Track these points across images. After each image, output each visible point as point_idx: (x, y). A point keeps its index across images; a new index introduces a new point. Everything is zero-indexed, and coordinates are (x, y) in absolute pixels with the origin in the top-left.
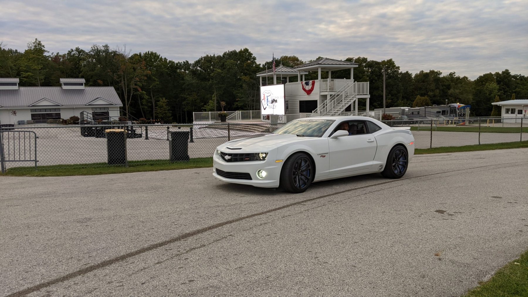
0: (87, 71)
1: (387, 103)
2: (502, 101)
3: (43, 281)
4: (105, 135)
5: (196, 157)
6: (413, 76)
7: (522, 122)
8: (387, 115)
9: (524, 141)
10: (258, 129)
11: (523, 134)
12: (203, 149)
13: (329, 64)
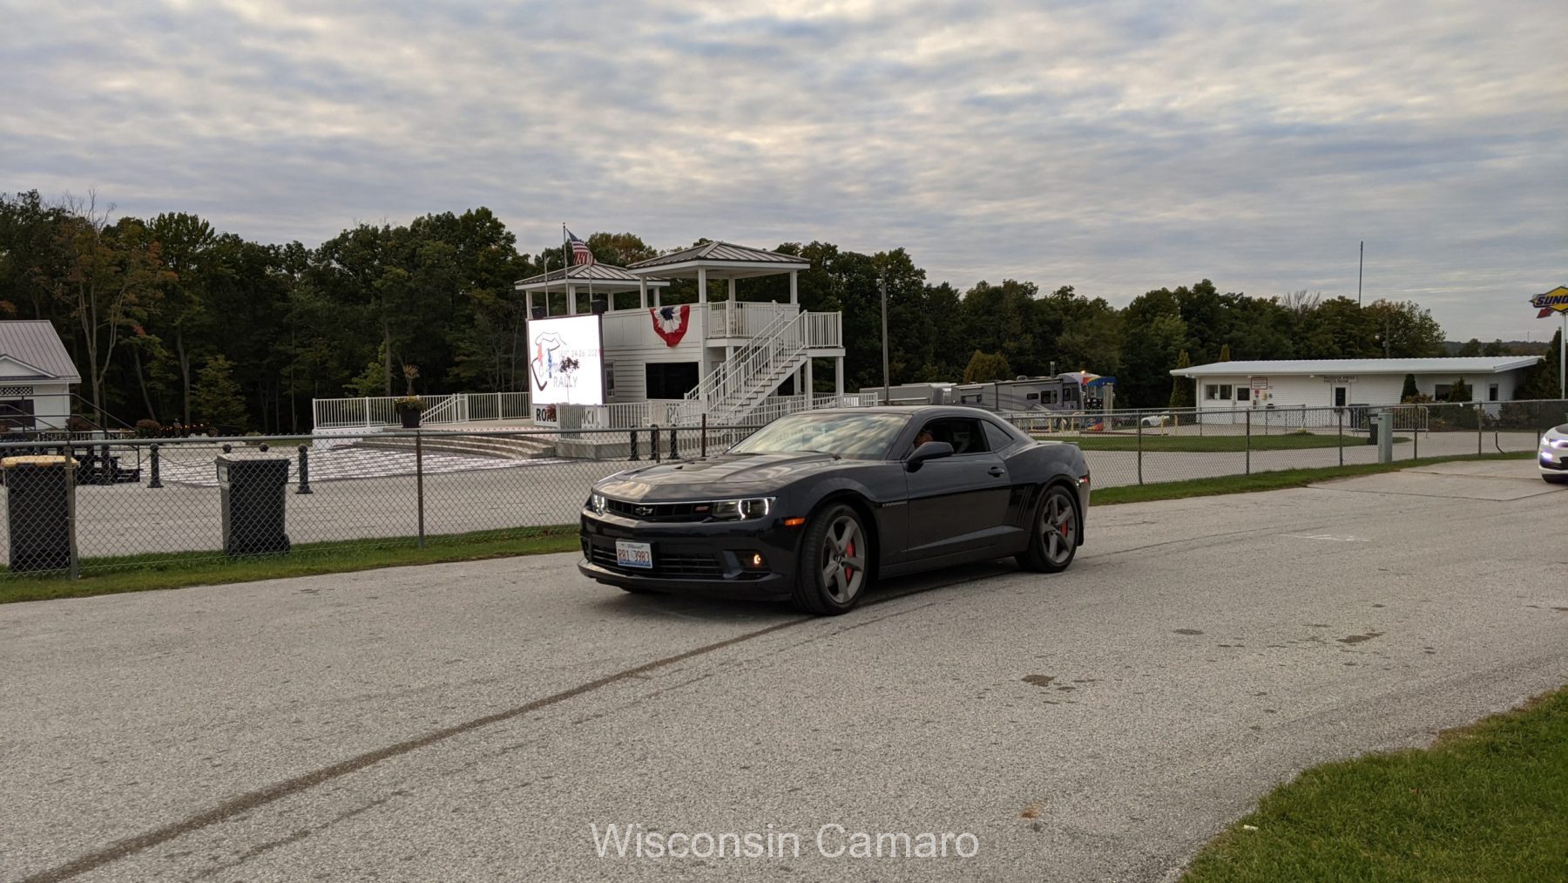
1: (894, 371)
2: (1196, 365)
5: (310, 541)
6: (962, 298)
7: (1248, 421)
9: (1256, 474)
10: (520, 449)
11: (1253, 454)
12: (340, 512)
13: (728, 260)
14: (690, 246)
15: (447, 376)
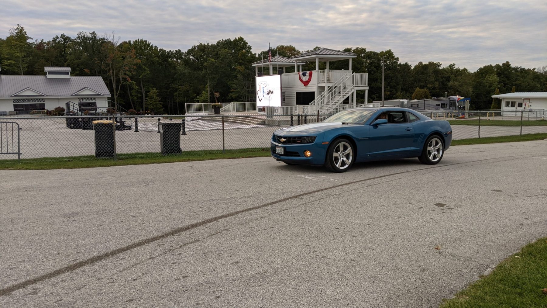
0: (73, 59)
1: (386, 95)
2: (502, 94)
3: (28, 278)
4: (92, 127)
5: (188, 150)
6: (412, 68)
7: (522, 115)
9: (524, 135)
10: (255, 122)
11: (523, 127)
12: (196, 141)
13: (327, 55)
14: (312, 49)
15: (228, 96)
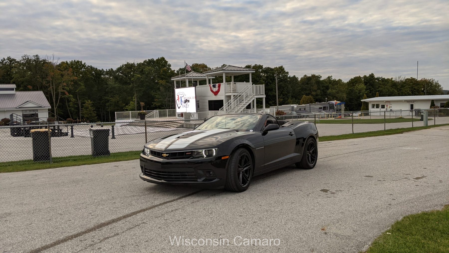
0: (18, 78)
1: (280, 101)
2: (369, 98)
4: (30, 135)
5: (116, 152)
6: (299, 80)
7: (385, 114)
8: (280, 111)
9: (387, 130)
10: (174, 125)
11: (386, 124)
12: (124, 144)
13: (232, 70)
14: (220, 66)
15: (153, 105)
